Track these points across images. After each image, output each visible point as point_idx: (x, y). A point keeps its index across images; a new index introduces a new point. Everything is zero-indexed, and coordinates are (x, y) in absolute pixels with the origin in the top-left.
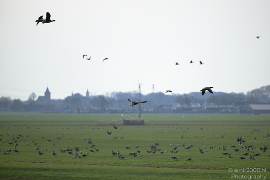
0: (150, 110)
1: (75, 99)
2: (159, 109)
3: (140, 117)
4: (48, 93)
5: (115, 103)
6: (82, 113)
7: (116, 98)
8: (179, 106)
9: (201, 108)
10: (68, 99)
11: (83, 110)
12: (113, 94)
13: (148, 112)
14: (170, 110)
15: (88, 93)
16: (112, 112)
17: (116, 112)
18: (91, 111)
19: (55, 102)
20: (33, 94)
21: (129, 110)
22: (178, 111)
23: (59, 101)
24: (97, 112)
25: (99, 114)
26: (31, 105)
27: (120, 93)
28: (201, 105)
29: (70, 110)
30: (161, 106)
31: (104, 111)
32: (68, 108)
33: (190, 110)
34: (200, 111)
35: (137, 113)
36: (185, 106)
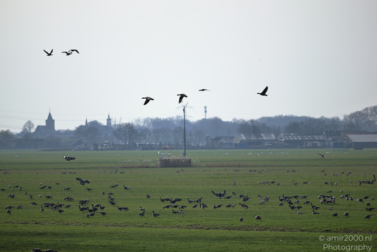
0: (201, 145)
1: (91, 130)
2: (215, 143)
3: (185, 154)
4: (50, 121)
5: (150, 135)
6: (101, 150)
7: (151, 127)
8: (244, 138)
9: (276, 140)
10: (80, 129)
11: (103, 146)
12: (146, 121)
13: (197, 147)
14: (231, 144)
15: (109, 120)
16: (145, 148)
17: (151, 147)
18: (114, 147)
19: (62, 134)
20: (29, 123)
21: (169, 145)
22: (242, 145)
23: (68, 132)
24: (123, 148)
25: (126, 151)
26: (27, 139)
27: (157, 119)
28: (276, 136)
29: (83, 146)
30: (217, 139)
31: (133, 147)
32: (80, 142)
33: (259, 144)
34: (274, 145)
35: (181, 149)
36: (253, 138)
